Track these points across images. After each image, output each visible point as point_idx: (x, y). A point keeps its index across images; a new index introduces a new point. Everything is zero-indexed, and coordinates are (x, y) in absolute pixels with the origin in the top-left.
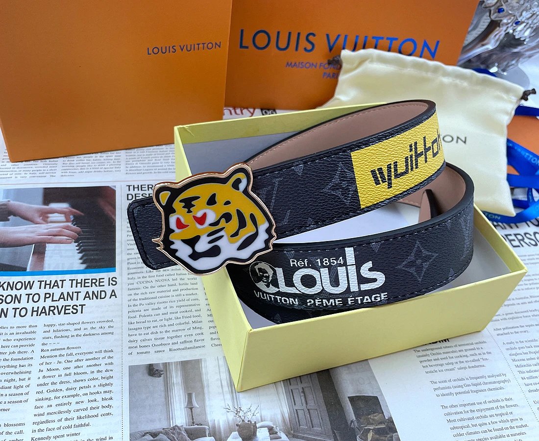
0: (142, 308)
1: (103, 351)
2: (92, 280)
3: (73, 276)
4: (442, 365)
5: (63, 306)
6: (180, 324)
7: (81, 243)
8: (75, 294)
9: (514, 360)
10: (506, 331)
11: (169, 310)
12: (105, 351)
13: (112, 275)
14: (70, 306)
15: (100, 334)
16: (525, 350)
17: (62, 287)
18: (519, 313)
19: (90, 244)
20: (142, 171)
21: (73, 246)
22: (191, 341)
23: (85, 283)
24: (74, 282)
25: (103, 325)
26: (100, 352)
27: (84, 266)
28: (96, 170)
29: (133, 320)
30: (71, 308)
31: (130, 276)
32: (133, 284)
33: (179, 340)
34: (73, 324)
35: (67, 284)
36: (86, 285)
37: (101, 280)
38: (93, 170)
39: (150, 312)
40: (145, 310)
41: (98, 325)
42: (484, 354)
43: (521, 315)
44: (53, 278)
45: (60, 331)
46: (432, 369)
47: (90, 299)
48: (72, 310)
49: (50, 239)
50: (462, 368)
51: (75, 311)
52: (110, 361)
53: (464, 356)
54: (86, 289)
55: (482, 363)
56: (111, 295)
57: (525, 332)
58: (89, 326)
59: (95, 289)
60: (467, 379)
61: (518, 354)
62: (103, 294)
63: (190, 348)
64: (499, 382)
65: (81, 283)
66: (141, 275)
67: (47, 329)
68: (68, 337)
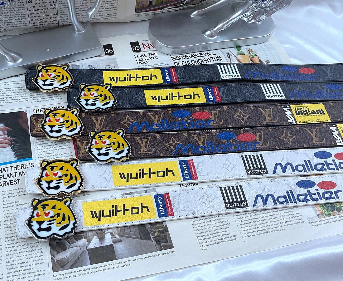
2: (21, 165)
5: (9, 181)
7: (13, 146)
8: (14, 174)
13: (31, 162)
14: (13, 180)
17: (7, 171)
19: (18, 146)
20: (40, 100)
23: (18, 167)
24: (13, 167)
27: (16, 158)
34: (16, 190)
35: (9, 169)
37: (26, 165)
38: (13, 101)
44: (2, 167)
45: (10, 194)
47: (22, 176)
51: (15, 183)
54: (19, 170)
58: (23, 190)
59: (23, 170)
67: (4, 193)
68: (14, 197)
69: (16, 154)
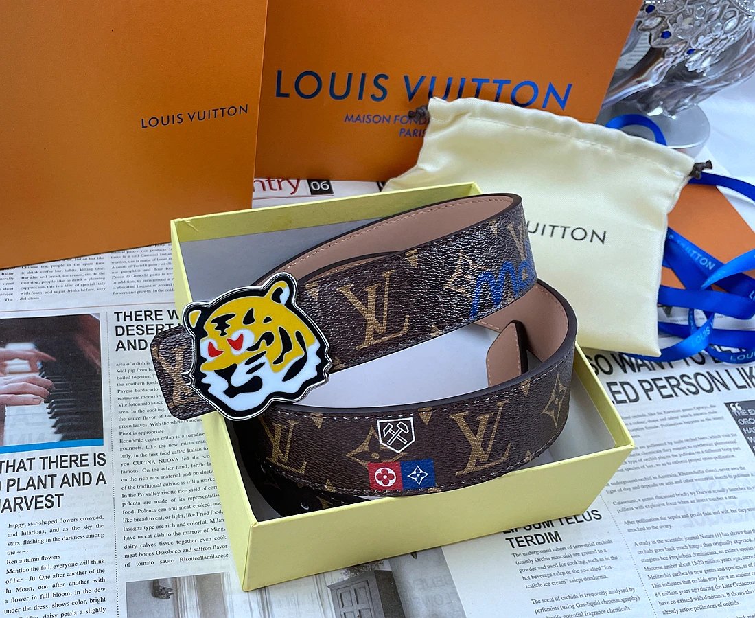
0: (141, 499)
1: (90, 562)
2: (71, 456)
3: (44, 453)
4: (548, 576)
5: (33, 497)
6: (194, 523)
7: (53, 403)
8: (49, 479)
9: (647, 569)
10: (641, 525)
11: (178, 504)
12: (93, 562)
13: (98, 449)
14: (43, 496)
15: (86, 537)
16: (663, 554)
17: (30, 470)
18: (661, 498)
19: (67, 404)
20: (136, 289)
21: (43, 409)
22: (209, 548)
23: (61, 461)
24: (47, 461)
25: (89, 523)
26: (87, 562)
27: (59, 436)
28: (70, 288)
29: (129, 516)
30: (43, 499)
31: (124, 453)
32: (128, 464)
33: (194, 546)
34: (48, 523)
35: (37, 463)
36: (64, 464)
37: (84, 457)
38: (66, 289)
39: (152, 506)
40: (145, 503)
41: (81, 524)
42: (608, 559)
43: (663, 501)
44: (18, 456)
45: (31, 533)
46: (535, 582)
47: (69, 486)
48: (45, 502)
49: (10, 399)
50: (576, 581)
51: (49, 504)
52: (100, 575)
53: (580, 562)
54: (64, 471)
55: (603, 572)
56: (99, 480)
57: (667, 527)
58: (69, 525)
59: (76, 470)
60: (582, 596)
61: (653, 560)
62: (87, 477)
63: (208, 557)
64: (624, 600)
65: (56, 462)
66: (138, 452)
67: (13, 531)
68: (42, 542)
69: (60, 425)
